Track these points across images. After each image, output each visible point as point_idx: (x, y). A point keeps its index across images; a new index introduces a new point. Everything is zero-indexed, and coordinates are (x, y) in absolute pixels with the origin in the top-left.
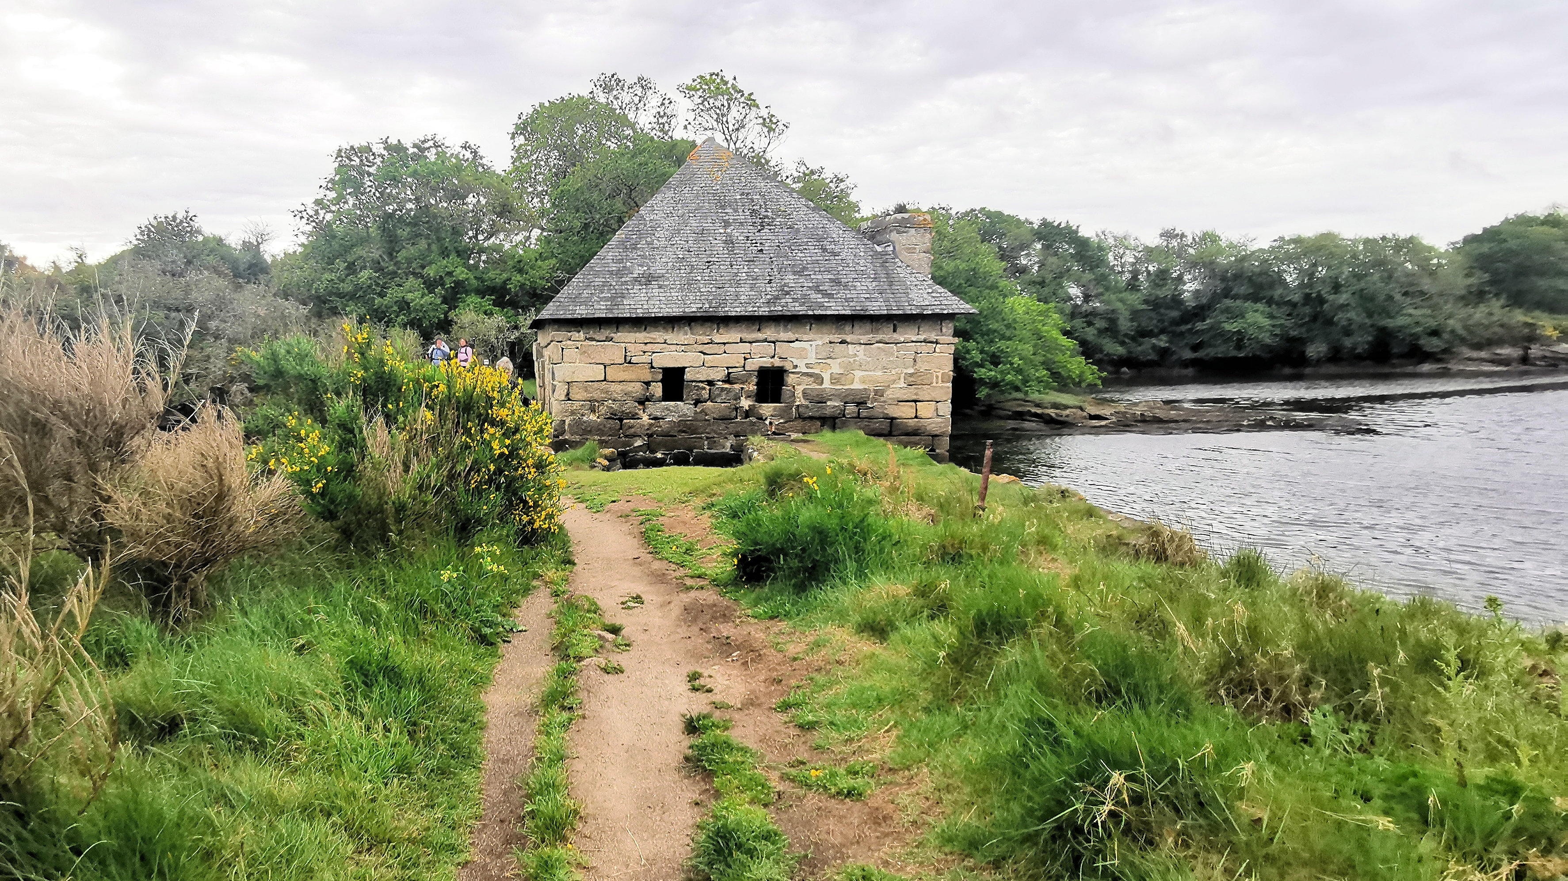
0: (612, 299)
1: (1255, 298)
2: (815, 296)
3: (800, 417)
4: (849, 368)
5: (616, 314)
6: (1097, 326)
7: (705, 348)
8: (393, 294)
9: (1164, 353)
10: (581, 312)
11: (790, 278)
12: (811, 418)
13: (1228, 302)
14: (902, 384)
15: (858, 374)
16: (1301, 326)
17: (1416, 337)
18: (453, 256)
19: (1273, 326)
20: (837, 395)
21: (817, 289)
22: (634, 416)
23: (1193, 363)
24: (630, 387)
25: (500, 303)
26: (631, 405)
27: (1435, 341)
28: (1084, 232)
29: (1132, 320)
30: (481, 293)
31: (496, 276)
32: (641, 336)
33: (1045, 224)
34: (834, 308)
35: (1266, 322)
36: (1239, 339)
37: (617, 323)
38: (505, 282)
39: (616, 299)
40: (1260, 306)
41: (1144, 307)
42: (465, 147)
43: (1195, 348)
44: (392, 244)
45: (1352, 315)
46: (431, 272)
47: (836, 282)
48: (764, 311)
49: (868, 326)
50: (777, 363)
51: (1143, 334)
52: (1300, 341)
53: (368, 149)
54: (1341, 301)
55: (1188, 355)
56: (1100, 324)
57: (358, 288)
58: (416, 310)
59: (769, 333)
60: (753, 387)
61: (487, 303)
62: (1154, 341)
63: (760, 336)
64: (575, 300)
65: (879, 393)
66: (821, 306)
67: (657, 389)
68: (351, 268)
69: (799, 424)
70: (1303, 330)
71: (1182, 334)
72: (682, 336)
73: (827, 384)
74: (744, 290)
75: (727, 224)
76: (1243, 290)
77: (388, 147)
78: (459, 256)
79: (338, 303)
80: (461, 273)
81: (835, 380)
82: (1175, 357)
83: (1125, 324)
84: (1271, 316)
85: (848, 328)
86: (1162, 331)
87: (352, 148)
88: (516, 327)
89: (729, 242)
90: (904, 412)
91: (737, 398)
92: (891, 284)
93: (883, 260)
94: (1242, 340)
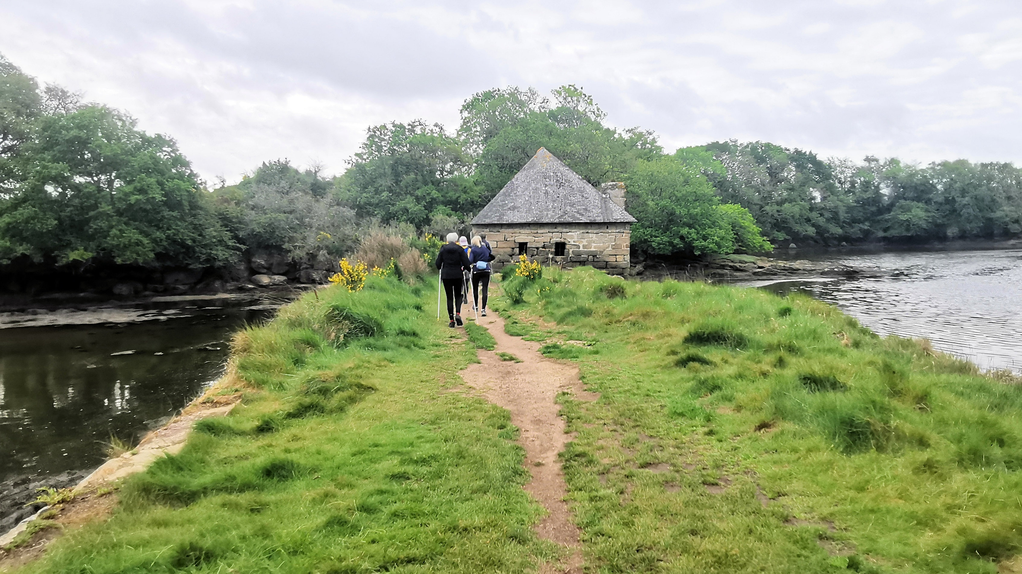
0: (500, 216)
1: (918, 199)
2: (578, 216)
3: (571, 261)
4: (590, 243)
5: (501, 222)
6: (826, 216)
7: (535, 235)
8: (400, 204)
9: (867, 233)
10: (488, 221)
11: (568, 208)
12: (576, 262)
13: (902, 202)
14: (610, 249)
15: (594, 245)
16: (944, 217)
17: (1006, 224)
18: (430, 184)
19: (928, 217)
20: (585, 253)
21: (578, 213)
22: (509, 261)
23: (885, 239)
24: (506, 250)
25: (455, 210)
26: (507, 257)
27: (1016, 226)
28: (819, 158)
29: (847, 213)
30: (446, 204)
31: (452, 195)
32: (511, 230)
33: (797, 152)
34: (584, 220)
35: (922, 214)
36: (908, 224)
37: (502, 225)
38: (457, 198)
39: (500, 217)
40: (920, 205)
41: (855, 204)
42: (436, 125)
43: (885, 230)
44: (397, 176)
45: (970, 210)
46: (419, 193)
47: (586, 209)
48: (557, 221)
49: (597, 227)
50: (562, 240)
51: (855, 221)
52: (942, 226)
53: (385, 126)
54: (964, 202)
55: (881, 234)
56: (827, 215)
57: (381, 201)
58: (412, 214)
59: (559, 229)
60: (553, 250)
61: (448, 210)
62: (861, 225)
63: (556, 230)
64: (485, 217)
65: (602, 252)
66: (578, 219)
67: (517, 250)
68: (377, 192)
69: (570, 264)
70: (945, 219)
71: (878, 221)
72: (526, 231)
73: (581, 249)
74: (550, 213)
75: (546, 186)
76: (911, 195)
77: (394, 126)
78: (433, 184)
79: (371, 209)
80: (435, 194)
81: (584, 247)
82: (874, 236)
83: (843, 215)
84: (927, 211)
85: (589, 227)
86: (867, 219)
87: (376, 127)
88: (463, 222)
89: (546, 193)
90: (612, 259)
91: (548, 254)
92: (606, 210)
93: (604, 201)
94: (909, 225)
